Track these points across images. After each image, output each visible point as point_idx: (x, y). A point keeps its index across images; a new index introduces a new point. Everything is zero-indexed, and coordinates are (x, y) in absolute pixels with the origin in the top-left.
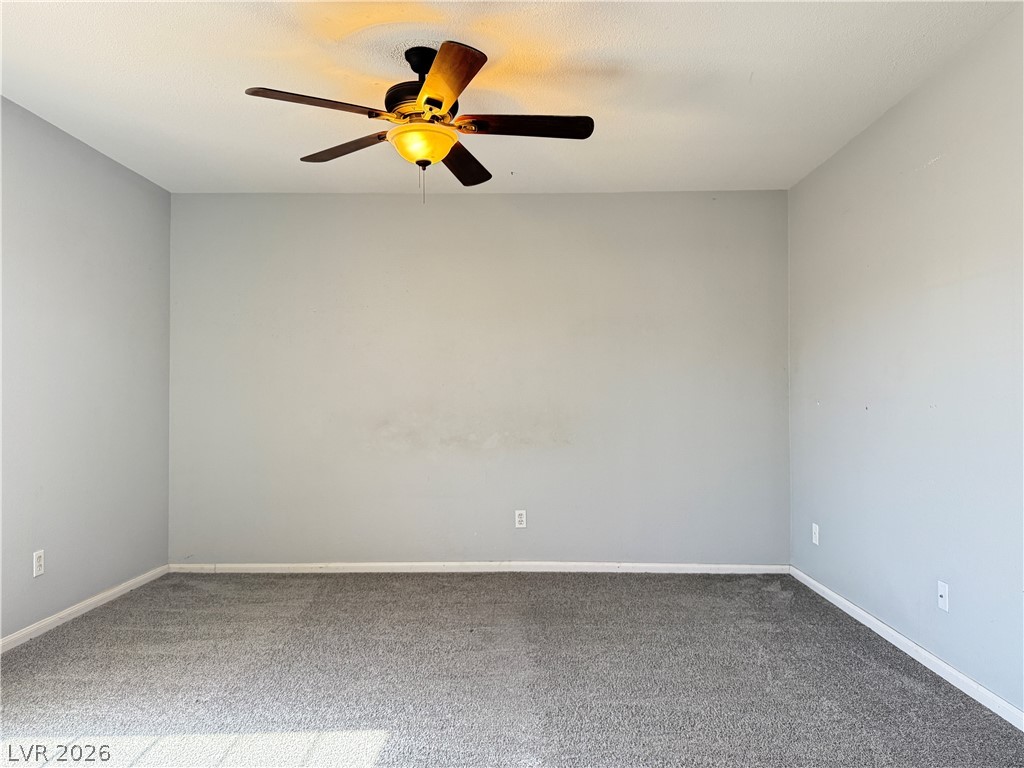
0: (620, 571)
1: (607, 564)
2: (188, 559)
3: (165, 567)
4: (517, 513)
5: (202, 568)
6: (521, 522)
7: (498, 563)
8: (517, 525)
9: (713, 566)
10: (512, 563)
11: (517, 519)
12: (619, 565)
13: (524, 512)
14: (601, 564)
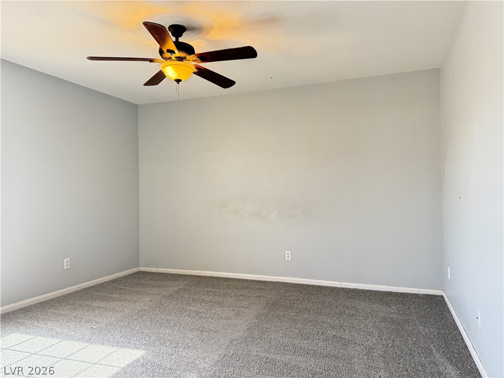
0: (340, 286)
1: (333, 282)
2: (147, 266)
3: (138, 268)
4: (287, 252)
5: (152, 270)
6: (288, 257)
7: (277, 277)
8: (287, 259)
9: (395, 287)
10: (284, 278)
11: (286, 256)
12: (340, 283)
13: (290, 252)
14: (330, 282)
